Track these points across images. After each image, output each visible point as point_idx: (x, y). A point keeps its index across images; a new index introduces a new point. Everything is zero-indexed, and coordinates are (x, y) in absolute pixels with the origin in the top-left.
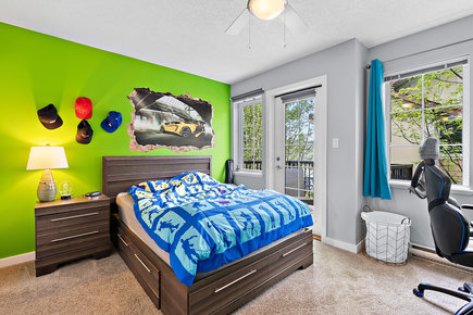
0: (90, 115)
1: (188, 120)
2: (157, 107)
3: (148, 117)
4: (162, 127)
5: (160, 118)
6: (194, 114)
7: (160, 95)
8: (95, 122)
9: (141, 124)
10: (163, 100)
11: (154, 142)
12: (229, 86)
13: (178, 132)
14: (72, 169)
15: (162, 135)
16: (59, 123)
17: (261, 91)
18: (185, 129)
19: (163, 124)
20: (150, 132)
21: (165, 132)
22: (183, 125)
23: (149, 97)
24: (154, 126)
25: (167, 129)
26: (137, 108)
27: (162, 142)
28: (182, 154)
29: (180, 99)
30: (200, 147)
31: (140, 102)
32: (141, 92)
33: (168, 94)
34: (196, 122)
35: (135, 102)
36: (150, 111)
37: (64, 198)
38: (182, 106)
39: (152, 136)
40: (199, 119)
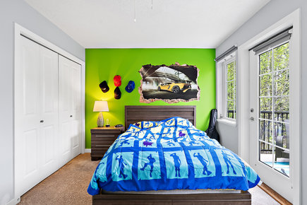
0: (120, 84)
1: (177, 81)
2: (156, 75)
3: (150, 81)
4: (159, 87)
5: (158, 82)
6: (182, 76)
7: (158, 67)
8: (122, 88)
9: (146, 87)
10: (160, 70)
11: (154, 97)
12: (214, 50)
13: (170, 90)
14: (110, 111)
15: (159, 92)
16: (108, 89)
17: (235, 48)
18: (175, 87)
19: (160, 85)
20: (151, 91)
21: (161, 90)
22: (174, 84)
23: (151, 70)
24: (154, 87)
25: (162, 88)
26: (144, 77)
27: (159, 97)
28: (173, 104)
29: (172, 67)
30: (187, 99)
31: (145, 73)
32: (146, 67)
33: (163, 66)
34: (184, 82)
35: (142, 74)
36: (151, 78)
37: (107, 126)
38: (173, 72)
39: (152, 93)
40: (187, 79)
